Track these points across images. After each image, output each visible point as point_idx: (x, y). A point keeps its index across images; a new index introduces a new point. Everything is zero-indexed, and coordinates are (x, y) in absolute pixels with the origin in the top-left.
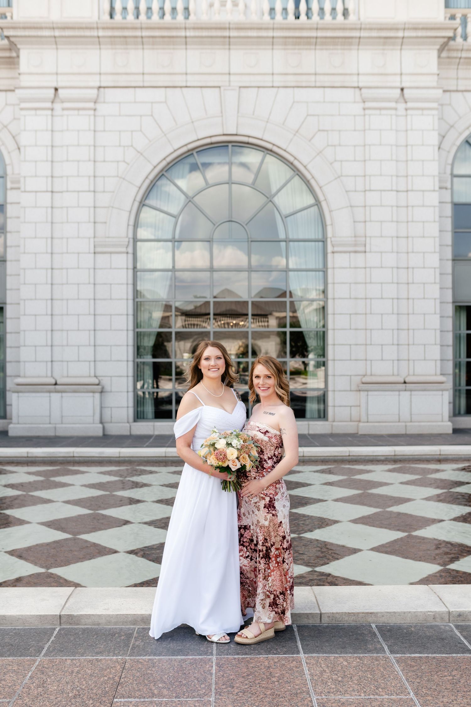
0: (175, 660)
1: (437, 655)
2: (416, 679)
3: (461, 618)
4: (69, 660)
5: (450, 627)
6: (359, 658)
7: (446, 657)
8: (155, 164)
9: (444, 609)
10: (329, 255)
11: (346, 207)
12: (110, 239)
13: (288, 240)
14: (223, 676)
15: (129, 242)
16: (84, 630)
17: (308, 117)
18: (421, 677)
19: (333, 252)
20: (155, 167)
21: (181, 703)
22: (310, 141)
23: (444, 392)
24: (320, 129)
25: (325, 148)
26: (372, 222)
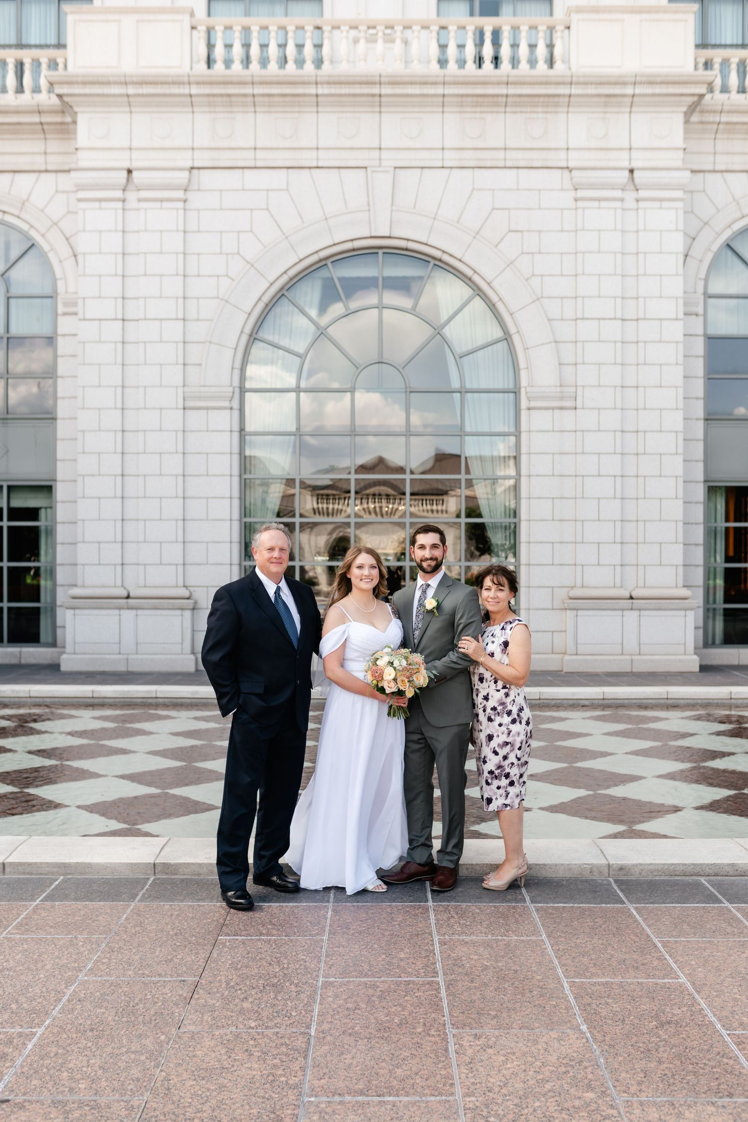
0: (286, 906)
2: (552, 924)
3: (622, 872)
4: (167, 905)
5: (609, 881)
6: (495, 907)
8: (272, 279)
9: (604, 862)
10: (524, 414)
11: (548, 343)
12: (206, 389)
13: (463, 390)
14: (339, 920)
15: (233, 393)
16: (182, 880)
17: (494, 211)
18: (560, 923)
19: (529, 409)
20: (271, 284)
21: (291, 941)
22: (496, 246)
23: (688, 611)
24: (512, 229)
25: (519, 256)
26: (586, 364)
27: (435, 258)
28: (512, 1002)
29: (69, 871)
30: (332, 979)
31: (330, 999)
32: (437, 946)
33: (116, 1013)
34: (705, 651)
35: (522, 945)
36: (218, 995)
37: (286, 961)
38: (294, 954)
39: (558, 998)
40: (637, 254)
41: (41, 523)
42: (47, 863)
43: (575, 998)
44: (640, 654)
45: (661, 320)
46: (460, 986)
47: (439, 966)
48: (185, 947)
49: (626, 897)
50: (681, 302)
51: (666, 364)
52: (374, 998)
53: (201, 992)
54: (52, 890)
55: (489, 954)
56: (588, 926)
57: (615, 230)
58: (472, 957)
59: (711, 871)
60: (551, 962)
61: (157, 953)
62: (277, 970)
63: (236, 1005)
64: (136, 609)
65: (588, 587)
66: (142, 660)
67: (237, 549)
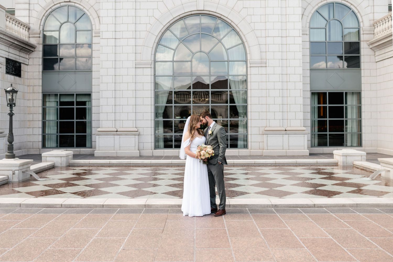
3: (276, 207)
4: (150, 214)
10: (249, 68)
11: (256, 45)
12: (143, 61)
13: (228, 61)
15: (152, 62)
16: (153, 209)
17: (238, 1)
18: (258, 217)
19: (250, 67)
20: (164, 26)
21: (186, 221)
22: (239, 13)
23: (305, 135)
24: (244, 7)
25: (246, 16)
26: (269, 52)
27: (218, 17)
28: (245, 233)
29: (121, 207)
30: (198, 229)
31: (198, 232)
32: (225, 222)
34: (311, 148)
35: (247, 222)
36: (169, 232)
39: (256, 232)
40: (286, 15)
41: (87, 106)
42: (115, 205)
43: (261, 232)
44: (289, 150)
45: (294, 37)
46: (231, 230)
47: (226, 226)
48: (158, 222)
49: (276, 212)
50: (301, 31)
51: (296, 52)
53: (165, 231)
54: (118, 211)
55: (239, 224)
56: (265, 218)
57: (279, 7)
58: (234, 224)
59: (301, 206)
60: (255, 225)
62: (183, 227)
64: (120, 135)
65: (271, 127)
66: (122, 152)
67: (153, 115)
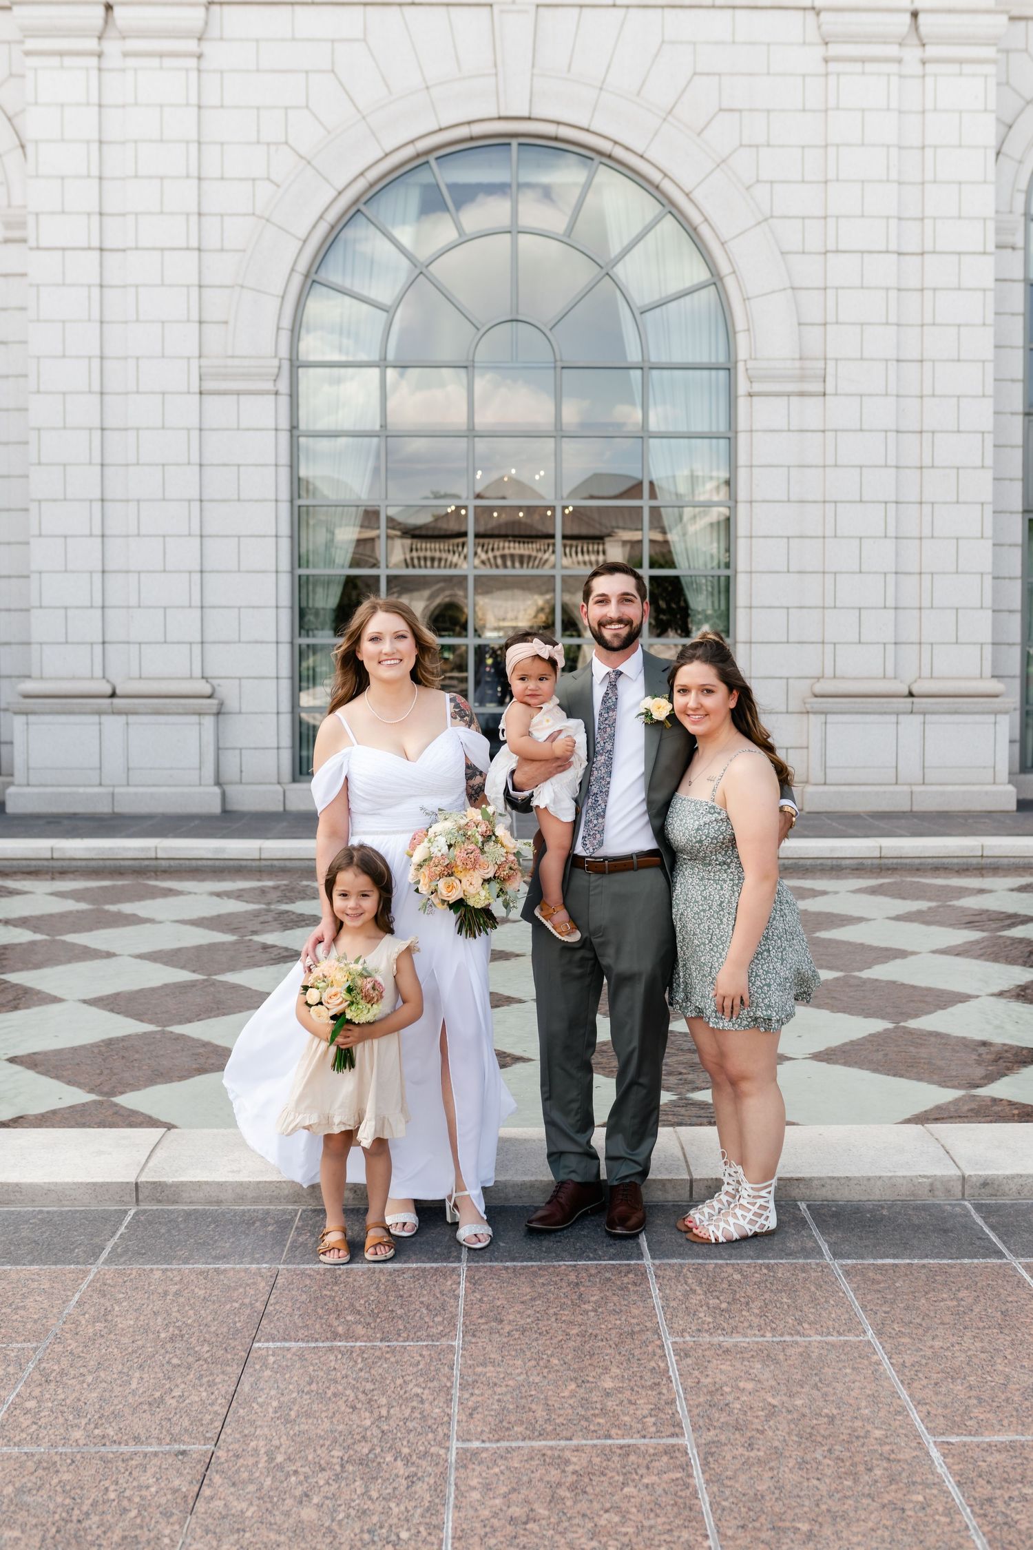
1: (931, 1261)
2: (881, 1305)
3: (988, 1190)
5: (964, 1207)
6: (768, 1267)
7: (948, 1265)
8: (340, 186)
9: (953, 1172)
10: (742, 404)
11: (780, 291)
12: (235, 362)
13: (646, 365)
14: (481, 1300)
15: (279, 367)
16: (188, 1214)
17: (696, 78)
18: (893, 1302)
19: (750, 395)
20: (340, 193)
21: (393, 1351)
22: (699, 134)
23: (1000, 717)
24: (723, 107)
25: (734, 151)
26: (841, 324)
27: (600, 153)
28: (837, 1496)
30: (476, 1444)
31: (475, 1495)
32: (672, 1359)
33: (43, 1540)
34: (1023, 777)
35: (833, 1355)
36: (251, 1488)
37: (383, 1401)
38: (399, 1381)
39: (926, 1485)
40: (923, 148)
43: (959, 1484)
44: (924, 783)
45: (959, 253)
46: (729, 1457)
47: (681, 1407)
48: (189, 1367)
49: (1004, 1242)
50: (991, 226)
51: (965, 325)
52: (563, 1492)
53: (217, 1479)
55: (774, 1377)
56: (948, 1309)
57: (888, 109)
58: (741, 1385)
60: (894, 1394)
61: (134, 1386)
62: (368, 1422)
63: (287, 1514)
64: (126, 714)
65: (843, 678)
66: (136, 794)
67: (285, 618)
